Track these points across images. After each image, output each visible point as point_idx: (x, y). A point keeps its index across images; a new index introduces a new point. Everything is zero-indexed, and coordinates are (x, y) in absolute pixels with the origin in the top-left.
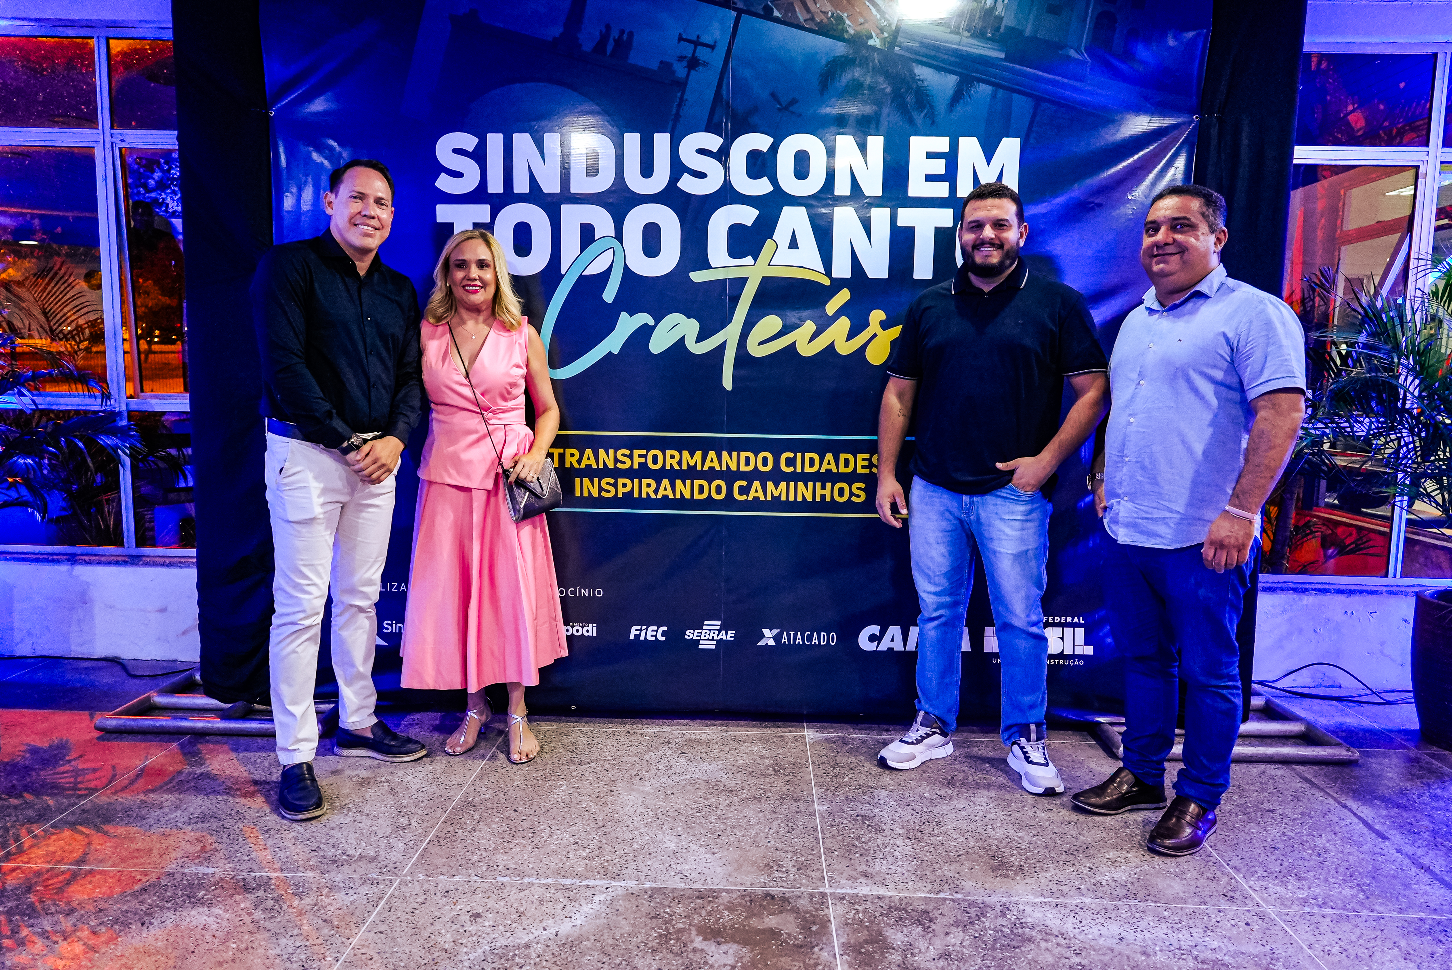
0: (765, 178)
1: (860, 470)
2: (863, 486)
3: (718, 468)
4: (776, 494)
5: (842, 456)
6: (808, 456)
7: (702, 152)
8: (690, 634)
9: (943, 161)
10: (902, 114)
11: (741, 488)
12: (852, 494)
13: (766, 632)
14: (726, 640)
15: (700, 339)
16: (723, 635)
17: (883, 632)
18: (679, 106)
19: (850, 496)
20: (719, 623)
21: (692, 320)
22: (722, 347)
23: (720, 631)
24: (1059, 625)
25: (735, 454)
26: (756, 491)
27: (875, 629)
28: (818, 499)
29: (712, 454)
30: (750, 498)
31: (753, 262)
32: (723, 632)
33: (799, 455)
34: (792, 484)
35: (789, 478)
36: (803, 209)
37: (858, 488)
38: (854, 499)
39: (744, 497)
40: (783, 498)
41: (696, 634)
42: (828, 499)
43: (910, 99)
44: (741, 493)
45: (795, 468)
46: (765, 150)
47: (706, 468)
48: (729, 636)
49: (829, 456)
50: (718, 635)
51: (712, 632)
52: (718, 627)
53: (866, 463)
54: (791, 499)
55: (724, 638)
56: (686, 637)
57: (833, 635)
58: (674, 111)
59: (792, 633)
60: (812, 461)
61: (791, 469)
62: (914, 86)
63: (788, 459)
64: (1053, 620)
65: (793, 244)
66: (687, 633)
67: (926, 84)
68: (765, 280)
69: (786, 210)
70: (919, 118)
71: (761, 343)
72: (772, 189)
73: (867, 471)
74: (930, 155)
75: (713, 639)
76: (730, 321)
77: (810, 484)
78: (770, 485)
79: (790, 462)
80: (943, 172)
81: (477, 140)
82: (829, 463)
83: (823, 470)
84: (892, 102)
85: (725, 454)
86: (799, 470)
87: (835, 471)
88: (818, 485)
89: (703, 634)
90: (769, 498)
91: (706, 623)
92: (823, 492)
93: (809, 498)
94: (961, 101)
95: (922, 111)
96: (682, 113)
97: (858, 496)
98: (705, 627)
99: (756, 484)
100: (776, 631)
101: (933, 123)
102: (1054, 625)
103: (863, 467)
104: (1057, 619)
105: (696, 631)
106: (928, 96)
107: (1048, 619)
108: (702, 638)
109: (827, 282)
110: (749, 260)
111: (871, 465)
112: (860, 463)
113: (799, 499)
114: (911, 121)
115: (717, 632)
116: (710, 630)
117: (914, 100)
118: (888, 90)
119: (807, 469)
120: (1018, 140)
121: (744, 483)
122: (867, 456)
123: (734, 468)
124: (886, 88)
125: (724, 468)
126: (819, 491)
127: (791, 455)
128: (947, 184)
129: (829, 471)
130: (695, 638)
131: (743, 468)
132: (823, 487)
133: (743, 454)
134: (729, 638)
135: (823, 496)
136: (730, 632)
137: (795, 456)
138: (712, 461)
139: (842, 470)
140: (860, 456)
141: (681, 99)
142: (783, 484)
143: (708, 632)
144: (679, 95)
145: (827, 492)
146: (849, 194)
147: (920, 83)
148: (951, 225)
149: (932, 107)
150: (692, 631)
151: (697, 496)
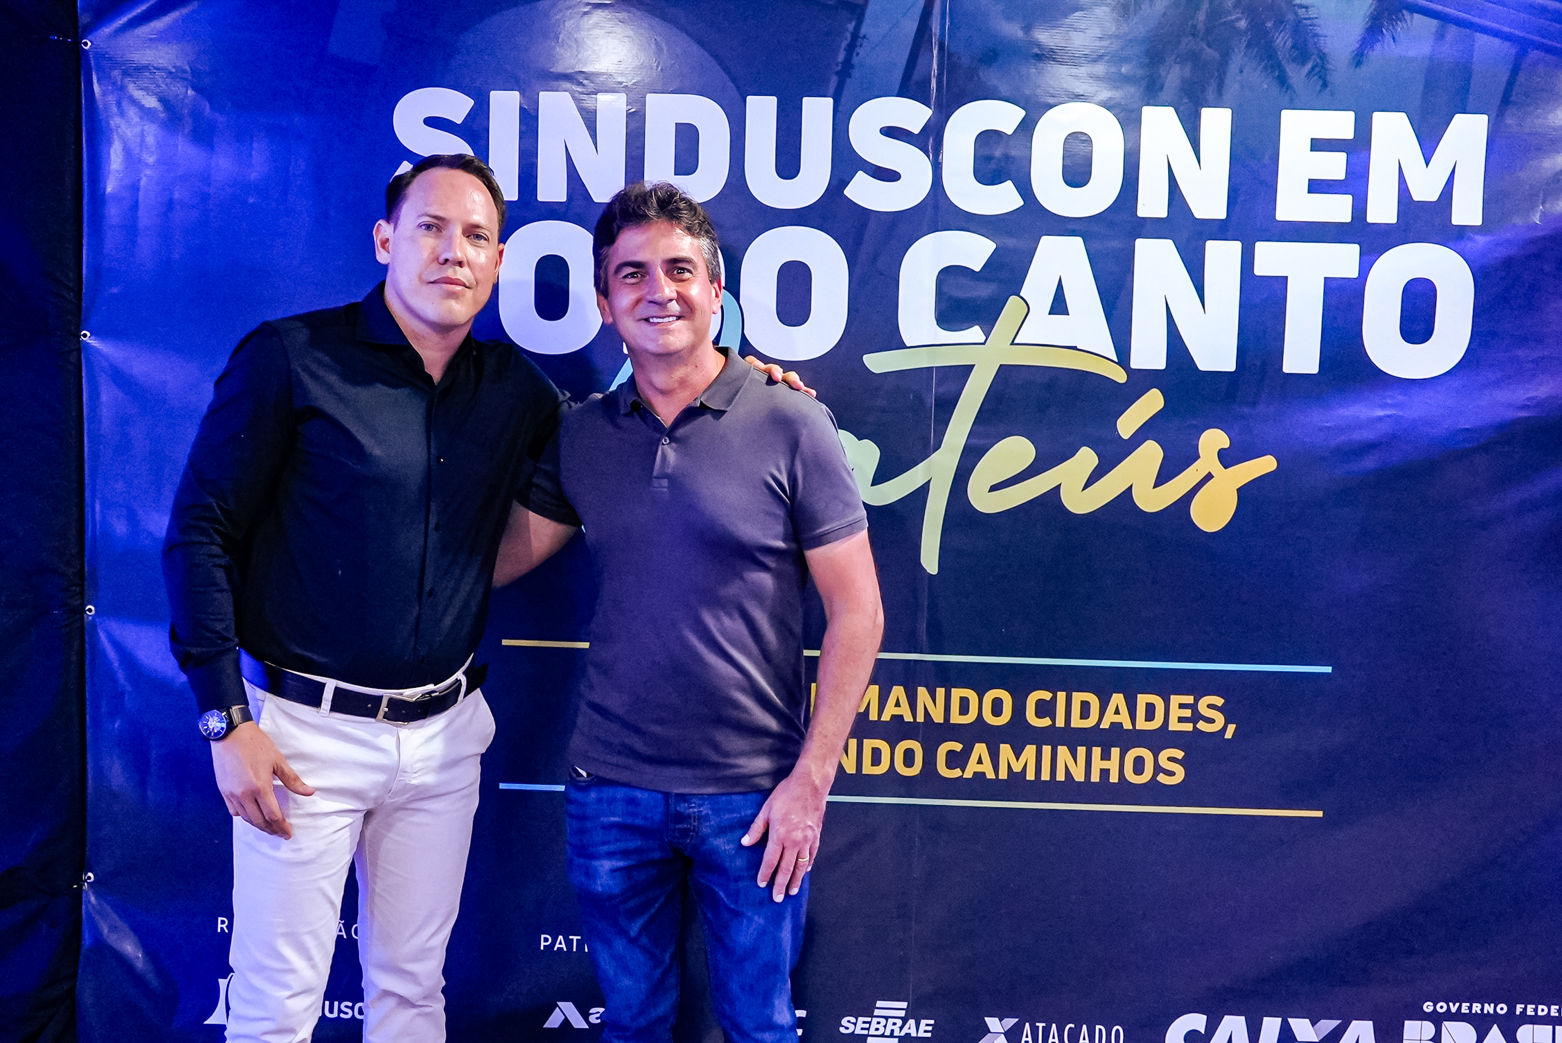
0: (1009, 183)
1: (1174, 726)
2: (1179, 754)
3: (908, 718)
4: (1017, 768)
5: (1143, 700)
6: (1078, 697)
7: (891, 132)
8: (849, 1025)
9: (1342, 157)
10: (1265, 68)
11: (950, 753)
12: (1158, 769)
13: (992, 1023)
14: (917, 1038)
15: (880, 478)
16: (911, 1028)
17: (1212, 1027)
18: (851, 48)
19: (1155, 774)
20: (904, 1005)
21: (867, 442)
22: (922, 493)
23: (905, 1020)
24: (1547, 1020)
25: (940, 692)
26: (980, 761)
27: (1197, 1021)
28: (1095, 778)
29: (898, 692)
30: (968, 774)
31: (982, 338)
32: (912, 1022)
33: (1061, 696)
34: (1047, 750)
35: (1040, 737)
36: (1079, 241)
37: (1170, 759)
38: (1162, 778)
39: (956, 773)
40: (1030, 776)
41: (860, 1024)
42: (1114, 778)
43: (1282, 41)
44: (950, 765)
45: (1053, 719)
46: (1010, 132)
47: (886, 717)
48: (924, 1028)
49: (1118, 699)
50: (901, 1028)
51: (891, 1021)
52: (902, 1014)
53: (1187, 713)
54: (1045, 776)
55: (914, 1034)
56: (842, 1030)
57: (1118, 1030)
58: (841, 57)
59: (1041, 1025)
60: (1085, 708)
61: (1046, 722)
62: (1290, 17)
63: (1040, 703)
64: (1536, 1010)
65: (1059, 306)
66: (844, 1022)
67: (1312, 13)
68: (1005, 372)
69: (1048, 244)
70: (1297, 75)
71: (994, 488)
72: (1020, 203)
73: (1189, 727)
74: (1318, 145)
75: (892, 1035)
76: (937, 447)
77: (1081, 751)
78: (1006, 750)
79: (1045, 709)
80: (1341, 176)
81: (472, 102)
82: (1117, 712)
83: (1105, 725)
84: (1248, 46)
85: (922, 692)
86: (1060, 723)
87: (1128, 725)
88: (1097, 751)
89: (874, 1025)
90: (1003, 775)
91: (879, 1004)
92: (1105, 765)
93: (1079, 776)
94: (1378, 46)
95: (1303, 64)
96: (855, 60)
97: (1171, 774)
98: (877, 1012)
99: (980, 749)
100: (1010, 1022)
101: (1325, 85)
102: (1536, 1020)
103: (1181, 720)
104: (1542, 1011)
105: (861, 1019)
106: (1317, 35)
107: (1525, 1009)
108: (872, 1032)
109: (1120, 376)
110: (975, 333)
111: (1196, 717)
112: (1176, 712)
113: (1061, 777)
114: (1283, 81)
115: (899, 1022)
116: (887, 1018)
117: (1289, 43)
118: (1243, 24)
119: (1077, 722)
120: (1485, 118)
121: (958, 747)
122: (1189, 699)
123: (938, 717)
124: (1240, 19)
125: (920, 718)
126: (1098, 764)
127: (1047, 695)
128: (1349, 198)
129: (1116, 727)
130: (858, 1031)
131: (956, 718)
132: (1106, 756)
133: (957, 693)
134: (921, 1034)
135: (1105, 773)
136: (923, 1022)
137: (1054, 698)
138: (898, 704)
139: (1142, 724)
140: (1175, 700)
141: (855, 35)
142: (1030, 751)
143: (883, 1021)
144: (851, 26)
145: (1113, 765)
146: (1163, 214)
147: (1301, 12)
148: (1355, 274)
149: (1323, 57)
150: (853, 1020)
151: (868, 769)
